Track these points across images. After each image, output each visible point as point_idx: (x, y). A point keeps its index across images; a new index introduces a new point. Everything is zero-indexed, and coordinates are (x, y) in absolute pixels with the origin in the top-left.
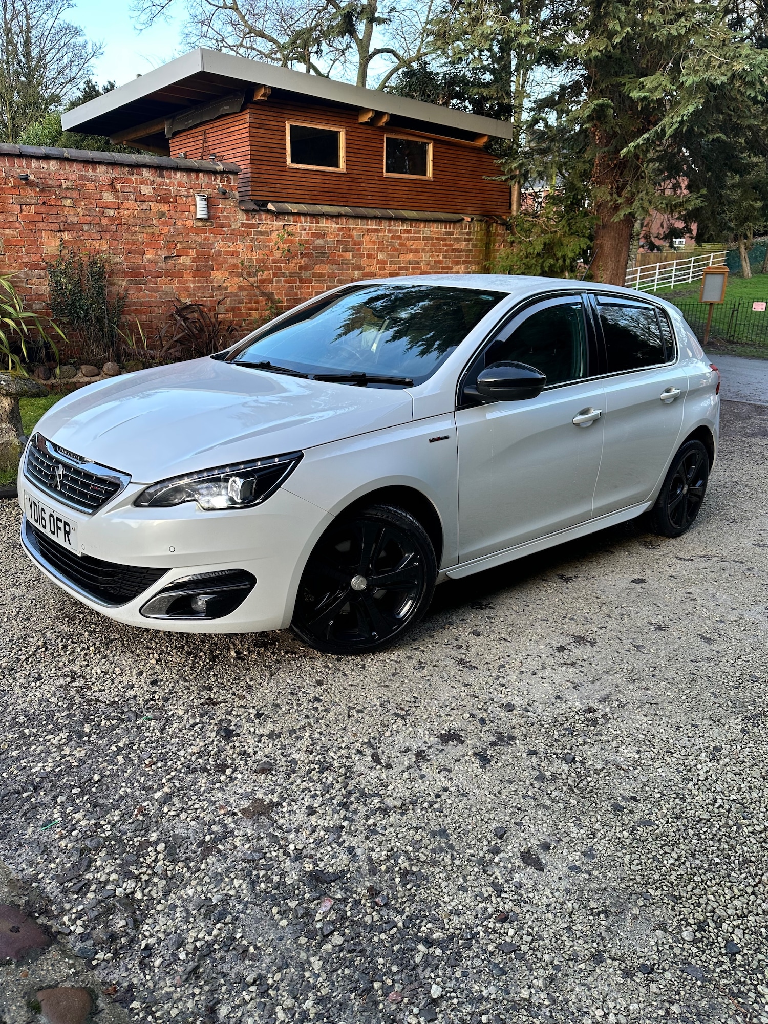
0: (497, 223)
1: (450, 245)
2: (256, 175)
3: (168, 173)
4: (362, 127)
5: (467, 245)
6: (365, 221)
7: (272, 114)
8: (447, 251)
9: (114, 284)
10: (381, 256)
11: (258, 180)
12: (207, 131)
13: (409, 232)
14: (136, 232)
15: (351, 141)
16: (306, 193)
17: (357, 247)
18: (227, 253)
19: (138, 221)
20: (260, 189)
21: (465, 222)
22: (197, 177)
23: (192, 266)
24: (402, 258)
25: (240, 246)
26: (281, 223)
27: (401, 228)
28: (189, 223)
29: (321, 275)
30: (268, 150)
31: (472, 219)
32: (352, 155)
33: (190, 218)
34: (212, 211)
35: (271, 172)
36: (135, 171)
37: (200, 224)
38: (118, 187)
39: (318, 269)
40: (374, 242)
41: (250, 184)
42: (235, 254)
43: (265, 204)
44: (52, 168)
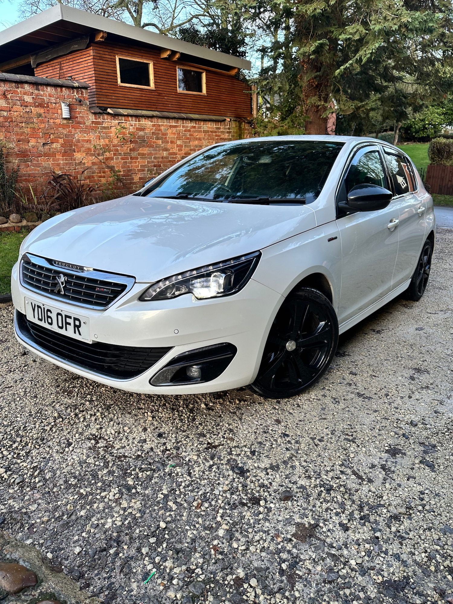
0: (245, 122)
1: (219, 136)
2: (99, 90)
3: (42, 88)
4: (163, 61)
5: (229, 136)
6: (168, 120)
7: (107, 50)
8: (217, 139)
9: (10, 162)
10: (179, 142)
11: (101, 93)
12: (62, 62)
13: (194, 127)
14: (22, 127)
15: (157, 70)
16: (131, 102)
17: (164, 137)
18: (83, 140)
19: (24, 120)
20: (102, 99)
21: (226, 121)
22: (61, 90)
23: (61, 150)
24: (191, 143)
25: (92, 136)
26: (117, 122)
27: (190, 125)
28: (58, 121)
29: (143, 154)
30: (106, 74)
31: (231, 120)
32: (158, 78)
33: (58, 117)
34: (73, 113)
35: (109, 88)
36: (19, 86)
37: (65, 122)
38: (9, 96)
39: (141, 151)
40: (174, 134)
41: (95, 96)
42: (89, 141)
43: (106, 109)
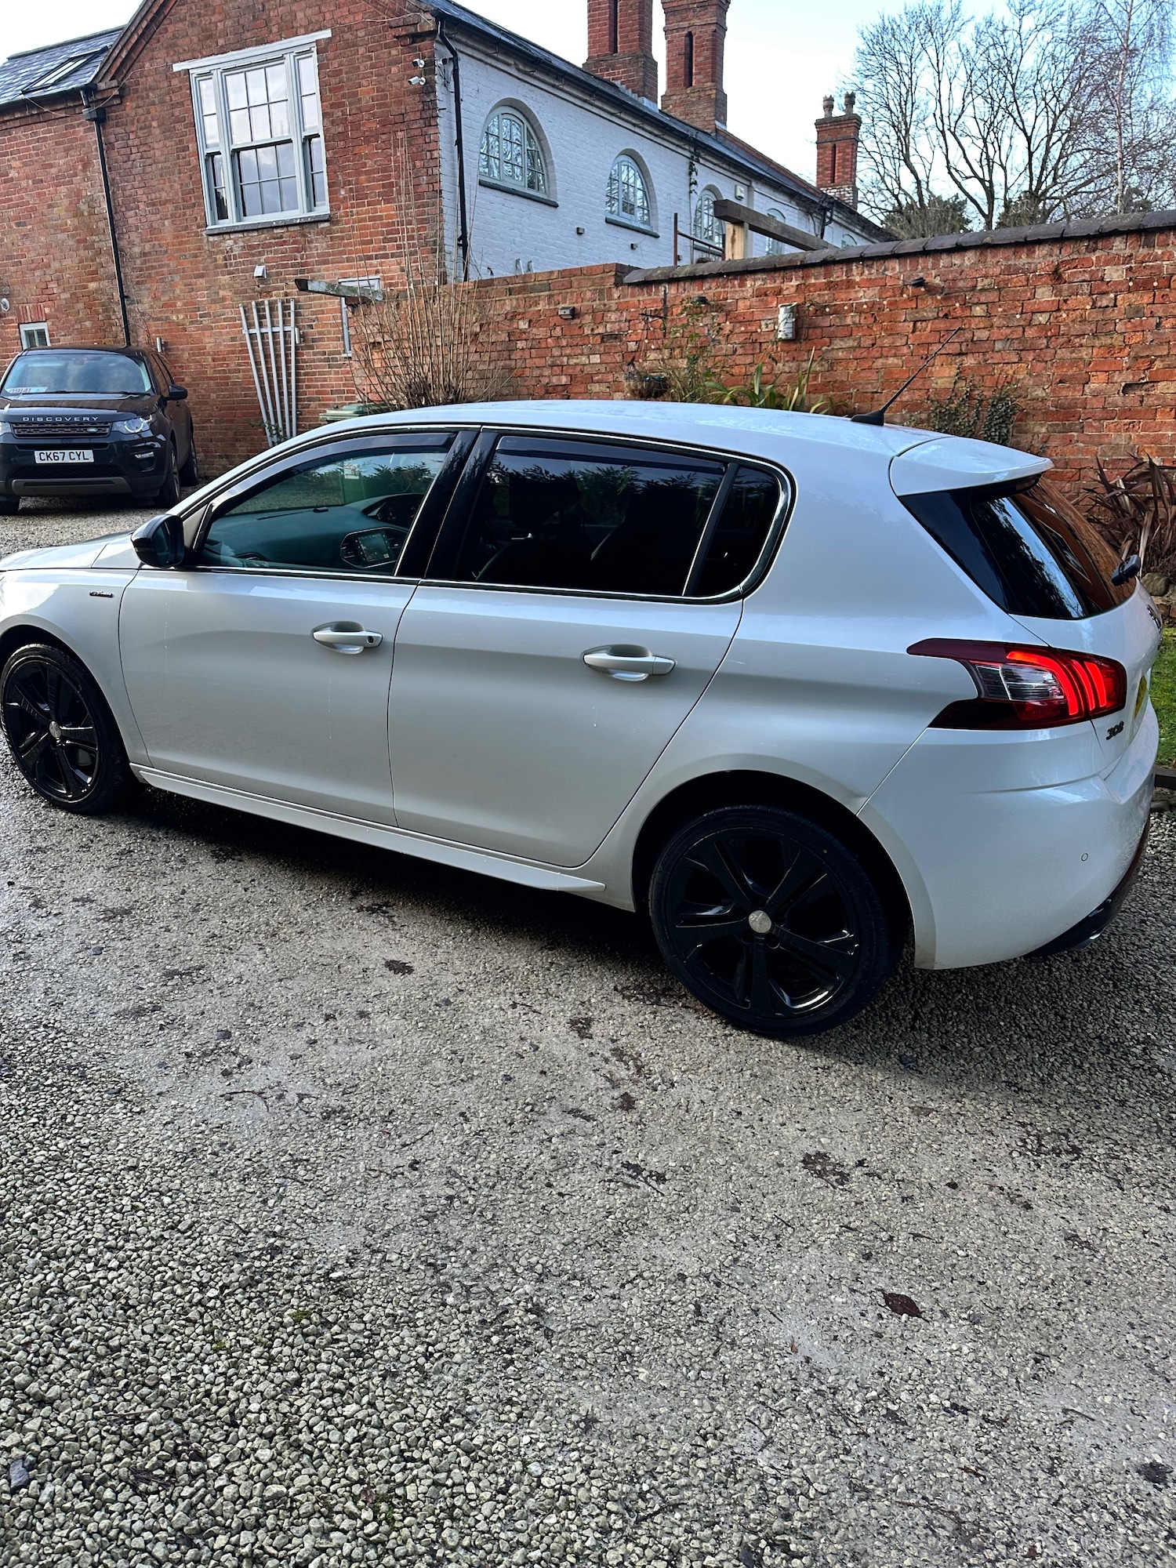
14: (1081, 346)
19: (1089, 328)
36: (1099, 245)
38: (1065, 275)
44: (967, 263)
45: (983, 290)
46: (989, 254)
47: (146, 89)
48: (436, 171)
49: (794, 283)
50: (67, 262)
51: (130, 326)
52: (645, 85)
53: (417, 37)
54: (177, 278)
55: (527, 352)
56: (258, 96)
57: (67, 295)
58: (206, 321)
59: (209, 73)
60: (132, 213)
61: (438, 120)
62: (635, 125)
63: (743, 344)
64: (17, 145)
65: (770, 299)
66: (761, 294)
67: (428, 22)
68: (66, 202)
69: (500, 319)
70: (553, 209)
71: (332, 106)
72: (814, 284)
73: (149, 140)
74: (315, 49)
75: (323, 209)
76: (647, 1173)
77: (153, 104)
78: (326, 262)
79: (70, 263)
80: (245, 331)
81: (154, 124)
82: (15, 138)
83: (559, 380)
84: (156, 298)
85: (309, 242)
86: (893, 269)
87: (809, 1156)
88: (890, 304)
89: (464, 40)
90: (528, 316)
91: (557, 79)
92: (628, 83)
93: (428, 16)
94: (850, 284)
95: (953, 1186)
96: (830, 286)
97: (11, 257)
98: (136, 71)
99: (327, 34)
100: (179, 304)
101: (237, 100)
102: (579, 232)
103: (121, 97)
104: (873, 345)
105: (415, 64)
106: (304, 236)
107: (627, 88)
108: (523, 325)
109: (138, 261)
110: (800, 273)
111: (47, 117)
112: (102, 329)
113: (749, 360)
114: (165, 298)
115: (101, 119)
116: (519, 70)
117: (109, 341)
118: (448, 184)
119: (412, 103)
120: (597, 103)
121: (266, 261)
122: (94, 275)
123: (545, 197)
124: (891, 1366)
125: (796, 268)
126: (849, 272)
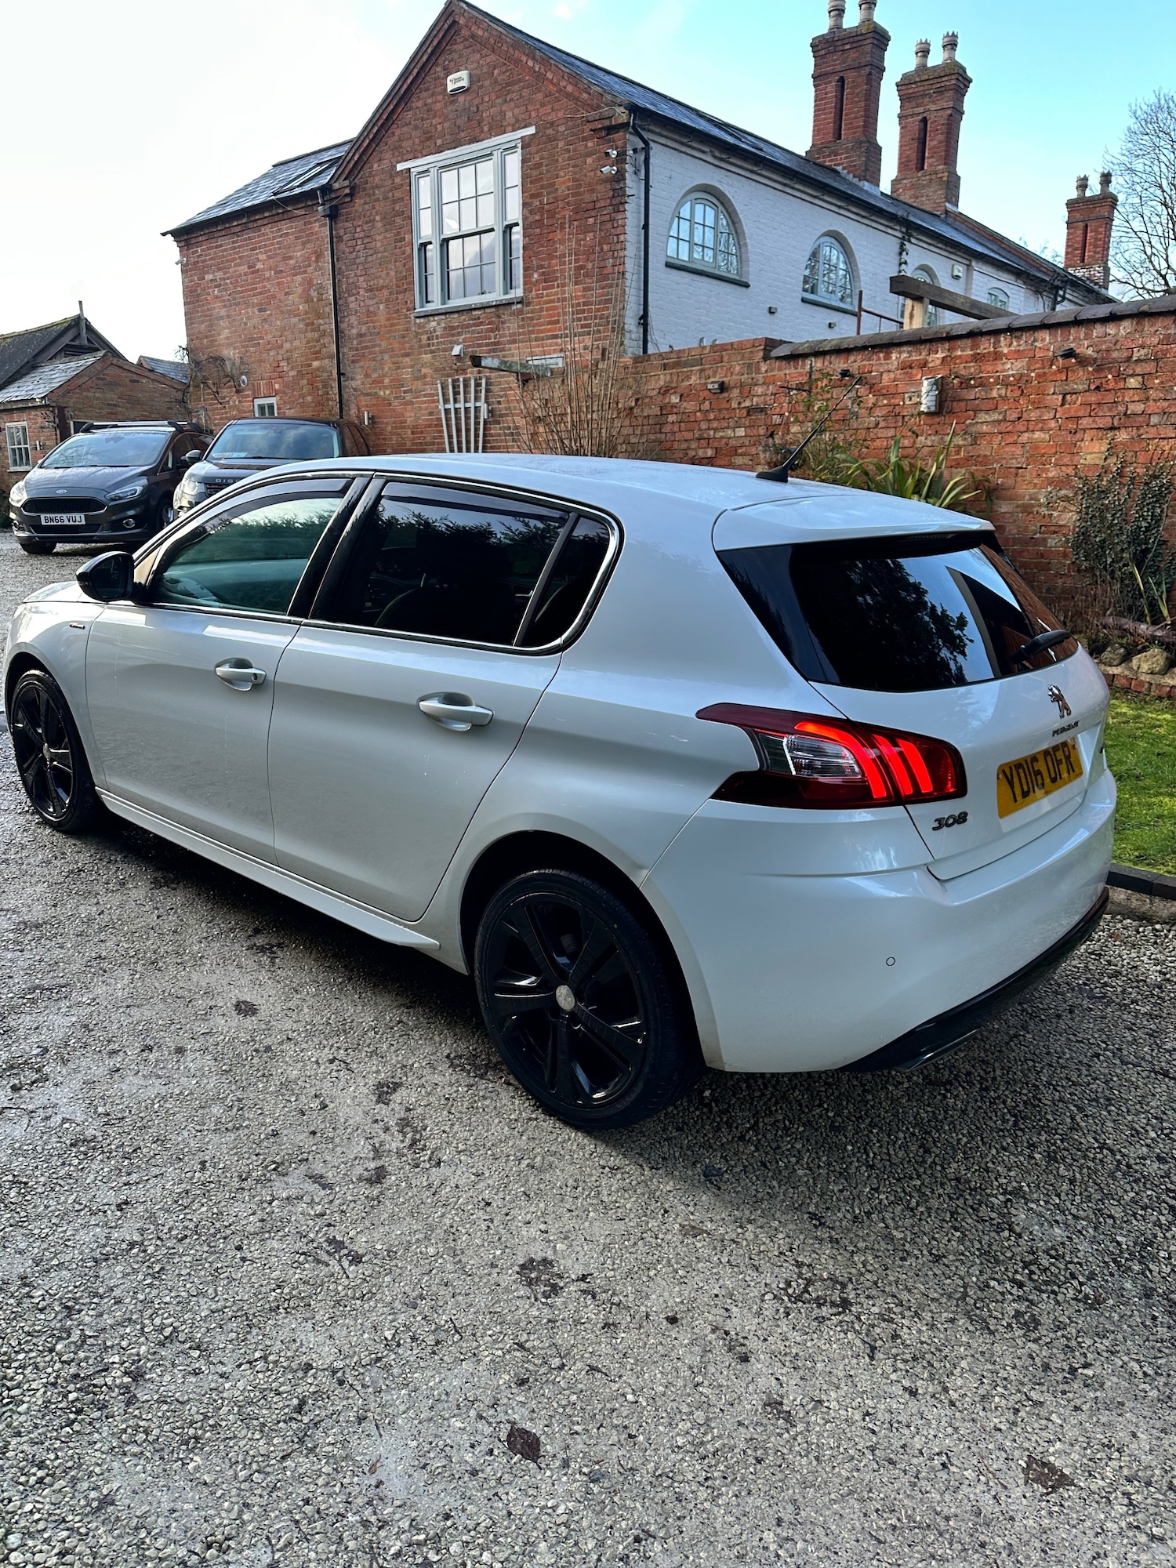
44: (1122, 332)
45: (1139, 361)
46: (1146, 323)
47: (373, 188)
48: (621, 254)
49: (940, 355)
50: (297, 343)
51: (344, 401)
52: (867, 170)
53: (612, 129)
54: (386, 357)
55: (677, 425)
56: (468, 190)
57: (293, 373)
58: (408, 397)
59: (427, 171)
60: (353, 298)
61: (626, 206)
62: (840, 207)
63: (885, 417)
64: (264, 240)
65: (914, 371)
66: (906, 367)
67: (622, 115)
68: (300, 290)
69: (654, 393)
70: (744, 289)
71: (532, 196)
72: (960, 356)
73: (372, 233)
74: (520, 145)
75: (518, 292)
76: (346, 1251)
77: (378, 200)
78: (515, 342)
79: (297, 344)
80: (441, 407)
81: (378, 218)
82: (263, 235)
83: (706, 453)
84: (367, 375)
85: (503, 323)
86: (1043, 340)
87: (532, 1260)
88: (1038, 376)
89: (658, 130)
90: (679, 390)
91: (756, 165)
92: (851, 168)
93: (622, 109)
94: (997, 356)
95: (673, 1320)
96: (976, 358)
97: (252, 339)
98: (366, 171)
99: (531, 130)
100: (387, 381)
101: (449, 194)
102: (771, 311)
103: (351, 195)
104: (1019, 418)
105: (607, 154)
106: (499, 317)
107: (849, 173)
108: (675, 399)
109: (355, 342)
110: (947, 346)
111: (290, 215)
112: (320, 403)
113: (891, 433)
114: (375, 376)
115: (333, 216)
116: (715, 157)
117: (323, 415)
118: (632, 265)
119: (604, 190)
120: (797, 186)
121: (464, 341)
122: (317, 355)
123: (737, 278)
124: (464, 1510)
125: (941, 340)
126: (997, 343)
